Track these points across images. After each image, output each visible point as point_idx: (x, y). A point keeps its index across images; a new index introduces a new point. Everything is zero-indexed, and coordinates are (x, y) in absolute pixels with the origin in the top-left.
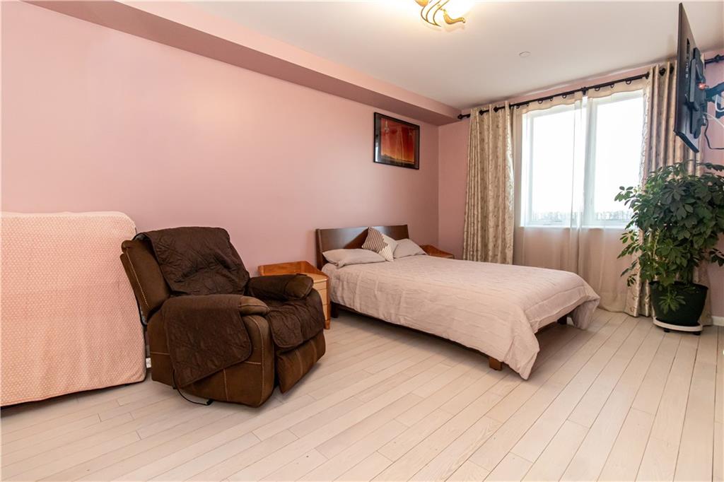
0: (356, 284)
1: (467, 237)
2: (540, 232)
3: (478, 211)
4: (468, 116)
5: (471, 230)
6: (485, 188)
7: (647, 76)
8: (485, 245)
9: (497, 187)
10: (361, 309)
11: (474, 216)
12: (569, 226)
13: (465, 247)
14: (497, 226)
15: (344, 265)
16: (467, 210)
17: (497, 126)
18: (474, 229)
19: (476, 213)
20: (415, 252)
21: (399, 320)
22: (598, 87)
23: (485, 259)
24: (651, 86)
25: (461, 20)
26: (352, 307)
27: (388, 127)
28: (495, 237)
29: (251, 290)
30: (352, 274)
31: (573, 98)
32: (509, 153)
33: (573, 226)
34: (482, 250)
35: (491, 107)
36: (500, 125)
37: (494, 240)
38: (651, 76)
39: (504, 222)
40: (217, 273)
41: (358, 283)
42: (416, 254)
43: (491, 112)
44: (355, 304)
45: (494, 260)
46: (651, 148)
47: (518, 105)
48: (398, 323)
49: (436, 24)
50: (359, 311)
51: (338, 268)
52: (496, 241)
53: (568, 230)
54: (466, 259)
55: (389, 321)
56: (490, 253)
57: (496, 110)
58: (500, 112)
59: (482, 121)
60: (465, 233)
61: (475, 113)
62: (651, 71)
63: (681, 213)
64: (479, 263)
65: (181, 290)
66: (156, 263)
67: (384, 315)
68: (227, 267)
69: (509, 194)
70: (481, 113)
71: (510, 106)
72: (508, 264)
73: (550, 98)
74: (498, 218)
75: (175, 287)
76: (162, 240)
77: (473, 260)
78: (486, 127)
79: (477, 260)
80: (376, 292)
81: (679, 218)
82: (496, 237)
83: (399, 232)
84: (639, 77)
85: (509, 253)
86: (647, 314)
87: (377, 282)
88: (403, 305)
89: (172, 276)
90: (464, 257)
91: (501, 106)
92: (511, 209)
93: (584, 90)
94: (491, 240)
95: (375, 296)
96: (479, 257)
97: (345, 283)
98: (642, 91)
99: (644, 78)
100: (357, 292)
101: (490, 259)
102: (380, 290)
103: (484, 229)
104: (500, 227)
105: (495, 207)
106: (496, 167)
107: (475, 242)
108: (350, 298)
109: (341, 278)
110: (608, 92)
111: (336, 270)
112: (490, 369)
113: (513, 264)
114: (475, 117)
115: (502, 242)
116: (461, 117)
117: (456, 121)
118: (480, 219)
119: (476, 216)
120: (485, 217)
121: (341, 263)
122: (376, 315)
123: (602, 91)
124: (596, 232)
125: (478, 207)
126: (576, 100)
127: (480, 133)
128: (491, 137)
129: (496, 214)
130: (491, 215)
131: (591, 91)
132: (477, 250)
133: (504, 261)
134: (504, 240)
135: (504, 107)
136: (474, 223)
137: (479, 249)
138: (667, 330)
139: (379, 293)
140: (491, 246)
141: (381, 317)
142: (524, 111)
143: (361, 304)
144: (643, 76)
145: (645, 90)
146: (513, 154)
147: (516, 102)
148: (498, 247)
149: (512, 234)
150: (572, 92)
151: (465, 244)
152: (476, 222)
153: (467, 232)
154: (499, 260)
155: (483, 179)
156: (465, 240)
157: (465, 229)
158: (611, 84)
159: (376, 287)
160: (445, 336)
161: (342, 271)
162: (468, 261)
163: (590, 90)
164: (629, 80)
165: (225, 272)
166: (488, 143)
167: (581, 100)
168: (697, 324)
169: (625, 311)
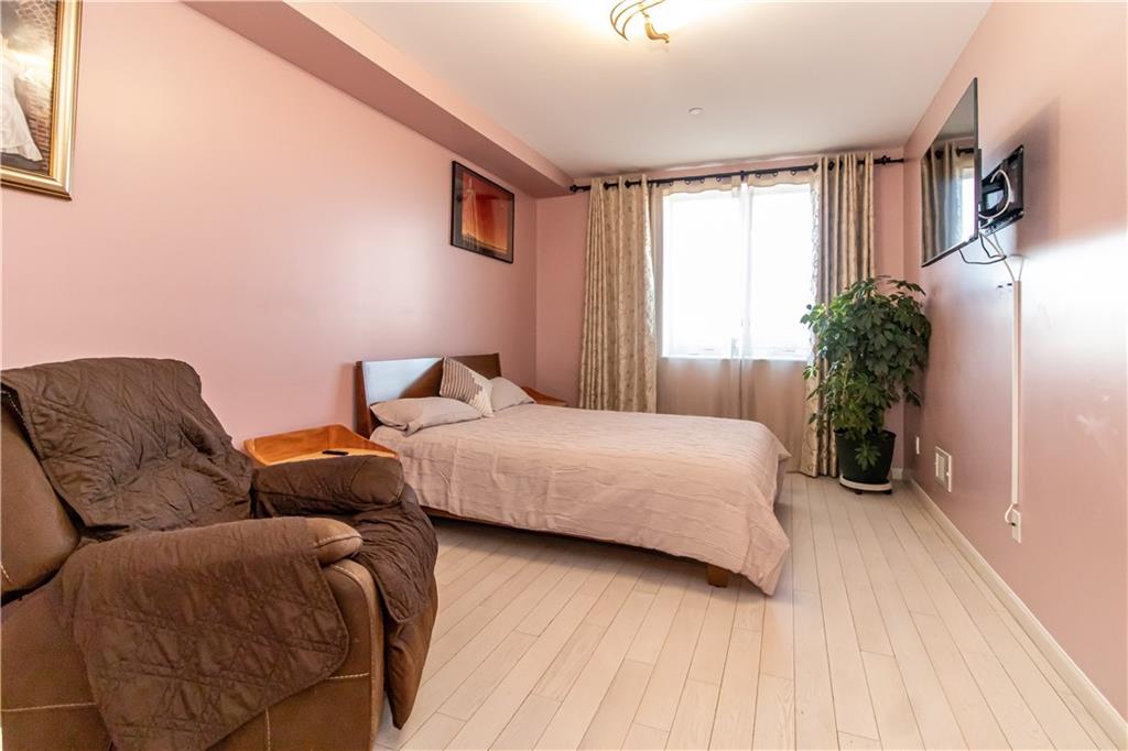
0: (452, 463)
1: (586, 373)
2: (691, 366)
3: (603, 333)
4: (587, 188)
5: (592, 362)
6: (612, 298)
7: (815, 167)
8: (613, 385)
9: (630, 297)
10: (461, 510)
11: (597, 341)
12: (729, 357)
13: (582, 388)
14: (632, 356)
15: (419, 429)
16: (585, 332)
17: (630, 209)
18: (597, 361)
19: (600, 335)
20: (521, 400)
21: (546, 522)
22: (759, 173)
23: (614, 406)
24: (820, 180)
25: (664, 37)
26: (443, 508)
27: (473, 188)
28: (628, 372)
29: (264, 498)
30: (440, 445)
31: (729, 183)
32: (648, 249)
33: (735, 357)
34: (610, 392)
35: (621, 180)
36: (634, 208)
37: (628, 376)
38: (820, 168)
39: (642, 349)
40: (185, 466)
41: (455, 462)
42: (522, 403)
43: (622, 186)
44: (450, 500)
45: (628, 408)
46: (823, 258)
47: (659, 182)
48: (544, 529)
49: (623, 35)
50: (459, 514)
51: (407, 436)
52: (630, 378)
53: (726, 362)
54: (584, 408)
55: (523, 526)
56: (622, 397)
57: (628, 184)
58: (634, 190)
59: (607, 198)
60: (583, 367)
61: (597, 185)
62: (820, 164)
63: (880, 341)
64: (606, 412)
65: (112, 521)
66: (31, 456)
67: (513, 518)
68: (205, 449)
69: (650, 308)
70: (607, 186)
71: (648, 182)
72: (650, 412)
73: (701, 178)
74: (632, 344)
75: (94, 515)
76: (49, 393)
77: (596, 408)
78: (612, 208)
79: (602, 408)
80: (495, 476)
81: (878, 348)
82: (630, 373)
83: (489, 366)
84: (805, 168)
85: (651, 397)
86: (825, 472)
87: (496, 457)
88: (553, 494)
89: (83, 488)
90: (581, 405)
91: (634, 181)
92: (652, 330)
93: (743, 175)
94: (622, 378)
95: (494, 483)
96: (605, 405)
97: (425, 464)
98: (808, 186)
99: (811, 170)
100: (454, 478)
101: (622, 406)
102: (505, 471)
103: (613, 360)
104: (636, 357)
105: (628, 327)
106: (630, 268)
107: (599, 380)
108: (437, 491)
109: (416, 455)
110: (770, 182)
111: (404, 439)
112: (711, 587)
113: (658, 412)
114: (598, 192)
115: (640, 379)
116: (574, 189)
117: (568, 194)
118: (606, 346)
119: (600, 341)
120: (613, 341)
121: (413, 425)
122: (494, 518)
123: (764, 180)
124: (761, 365)
125: (602, 327)
126: (733, 186)
127: (606, 216)
128: (621, 223)
129: (629, 337)
130: (622, 339)
131: (752, 177)
132: (602, 393)
133: (643, 408)
134: (642, 378)
135: (640, 183)
136: (597, 351)
137: (606, 391)
138: (859, 492)
139: (502, 476)
140: (622, 386)
141: (508, 520)
142: (665, 191)
143: (461, 501)
144: (810, 167)
145: (812, 186)
146: (652, 251)
147: (656, 179)
148: (632, 388)
149: (655, 369)
150: (728, 176)
151: (582, 384)
152: (600, 351)
153: (586, 364)
154: (635, 406)
155: (610, 285)
156: (583, 378)
157: (583, 361)
158: (774, 172)
159: (495, 466)
160: (634, 541)
161: (414, 441)
162: (587, 411)
163: (750, 176)
164: (795, 170)
165: (203, 461)
166: (617, 231)
167: (739, 186)
168: (885, 481)
169: (802, 470)
